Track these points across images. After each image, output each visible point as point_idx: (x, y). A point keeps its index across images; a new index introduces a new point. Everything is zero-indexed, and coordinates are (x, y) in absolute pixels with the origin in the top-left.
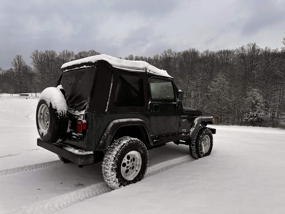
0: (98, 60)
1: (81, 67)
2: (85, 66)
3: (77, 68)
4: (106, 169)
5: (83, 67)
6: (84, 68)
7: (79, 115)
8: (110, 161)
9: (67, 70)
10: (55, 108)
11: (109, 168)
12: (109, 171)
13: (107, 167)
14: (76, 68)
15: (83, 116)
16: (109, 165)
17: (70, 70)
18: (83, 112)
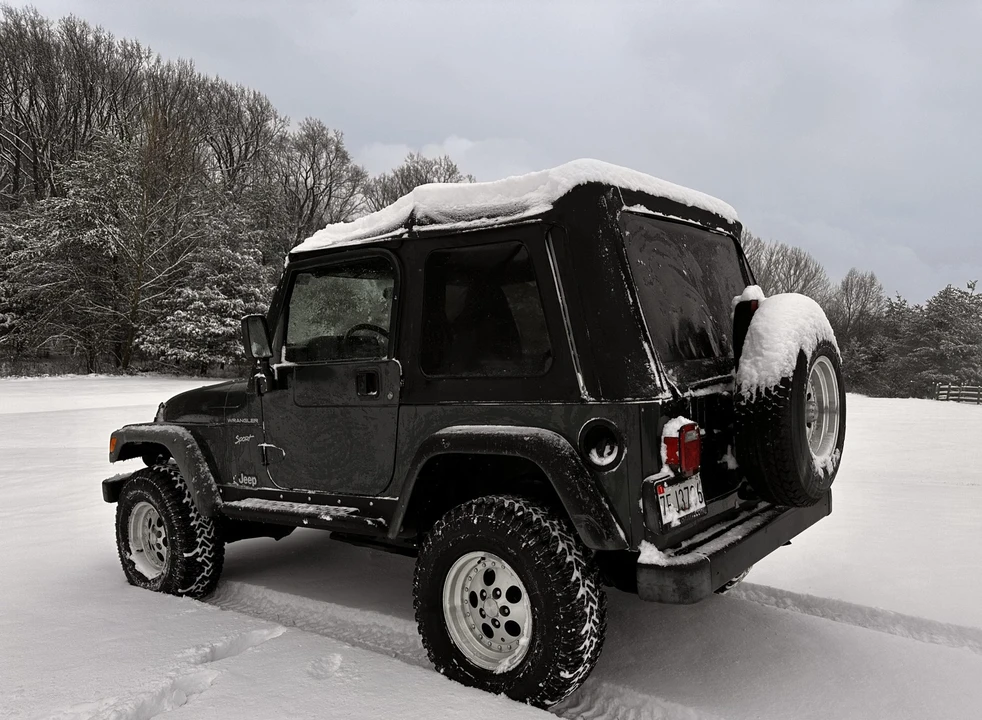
9: (641, 208)
17: (661, 214)
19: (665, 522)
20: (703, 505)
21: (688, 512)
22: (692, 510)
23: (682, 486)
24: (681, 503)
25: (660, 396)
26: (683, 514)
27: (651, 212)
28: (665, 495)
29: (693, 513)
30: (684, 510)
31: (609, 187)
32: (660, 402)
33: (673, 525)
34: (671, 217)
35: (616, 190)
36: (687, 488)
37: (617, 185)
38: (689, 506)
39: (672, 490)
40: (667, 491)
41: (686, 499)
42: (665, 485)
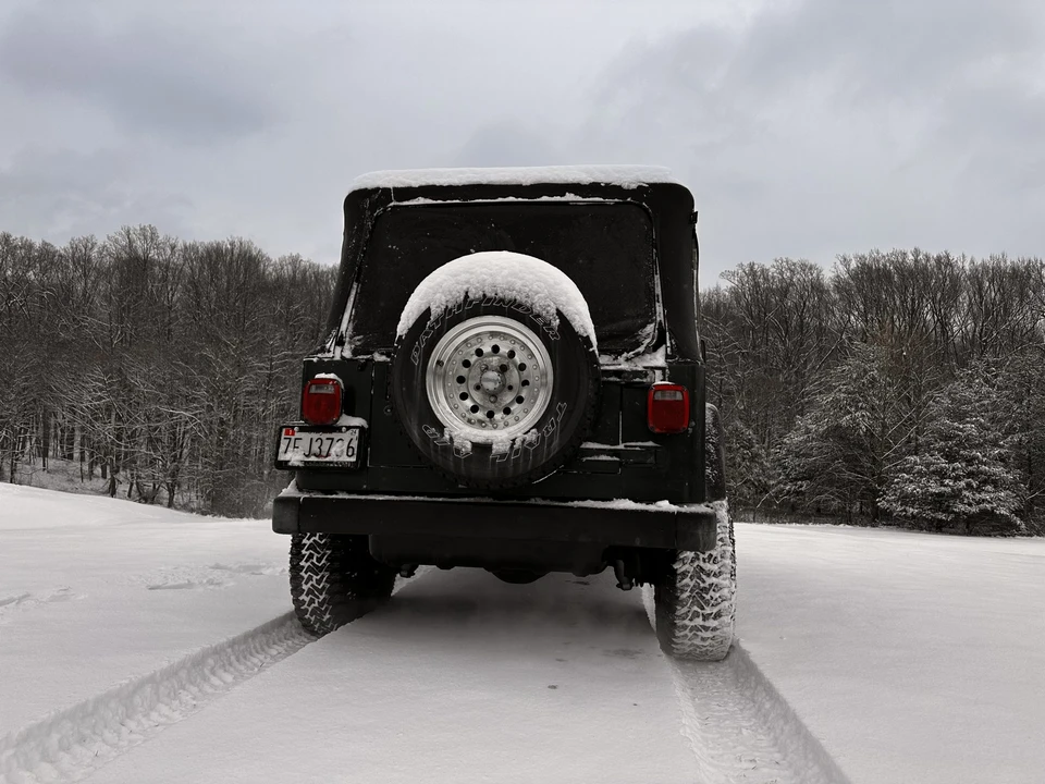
0: (652, 181)
1: (545, 198)
2: (570, 197)
3: (511, 199)
4: (708, 575)
5: (557, 198)
6: (566, 203)
7: (640, 369)
8: (721, 543)
9: (421, 201)
10: (585, 335)
11: (722, 569)
12: (725, 579)
13: (715, 568)
14: (500, 200)
15: (664, 374)
16: (722, 557)
17: (458, 201)
18: (659, 359)
19: (282, 457)
20: (353, 459)
21: (320, 460)
22: (327, 459)
23: (324, 436)
24: (315, 448)
25: (319, 355)
26: (313, 459)
27: (439, 202)
28: (293, 438)
29: (331, 462)
30: (315, 455)
31: (378, 189)
32: (315, 360)
33: (290, 464)
34: (480, 201)
35: (386, 191)
36: (332, 439)
37: (390, 186)
38: (328, 455)
39: (306, 436)
40: (297, 435)
41: (325, 448)
42: (296, 429)
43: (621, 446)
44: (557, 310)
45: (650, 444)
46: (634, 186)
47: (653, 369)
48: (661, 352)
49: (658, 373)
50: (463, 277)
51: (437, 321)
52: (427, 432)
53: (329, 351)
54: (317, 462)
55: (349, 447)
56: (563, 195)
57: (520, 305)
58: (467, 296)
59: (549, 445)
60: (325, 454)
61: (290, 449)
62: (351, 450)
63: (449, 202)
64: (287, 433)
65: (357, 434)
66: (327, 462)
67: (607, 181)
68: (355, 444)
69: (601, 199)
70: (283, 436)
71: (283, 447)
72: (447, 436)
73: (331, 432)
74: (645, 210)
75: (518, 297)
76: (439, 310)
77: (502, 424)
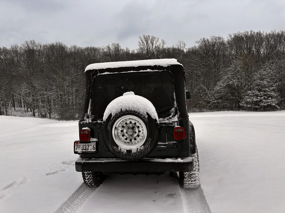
0: (171, 64)
1: (142, 71)
2: (148, 70)
3: (132, 71)
5: (145, 71)
6: (148, 72)
7: (171, 122)
9: (106, 73)
10: (155, 119)
14: (129, 72)
17: (117, 73)
18: (176, 119)
19: (76, 151)
20: (95, 150)
21: (86, 151)
22: (88, 151)
23: (86, 144)
24: (84, 148)
25: (83, 122)
26: (84, 151)
28: (78, 145)
29: (89, 152)
30: (84, 150)
31: (94, 70)
32: (82, 123)
33: (78, 152)
34: (123, 72)
35: (96, 70)
36: (89, 145)
37: (97, 69)
38: (88, 149)
39: (82, 144)
40: (79, 144)
41: (87, 148)
42: (79, 143)
43: (167, 143)
44: (147, 113)
45: (175, 142)
46: (166, 66)
47: (174, 122)
48: (176, 116)
49: (176, 123)
50: (120, 104)
51: (114, 117)
52: (114, 148)
53: (85, 120)
54: (85, 152)
55: (93, 147)
56: (146, 70)
57: (136, 112)
58: (121, 110)
59: (147, 150)
60: (87, 149)
61: (78, 148)
62: (94, 148)
63: (114, 73)
64: (76, 144)
65: (95, 143)
66: (88, 152)
67: (159, 65)
68: (95, 146)
69: (158, 70)
70: (75, 145)
71: (76, 148)
72: (119, 149)
73: (88, 143)
74: (170, 73)
75: (136, 110)
76: (114, 114)
77: (134, 143)
